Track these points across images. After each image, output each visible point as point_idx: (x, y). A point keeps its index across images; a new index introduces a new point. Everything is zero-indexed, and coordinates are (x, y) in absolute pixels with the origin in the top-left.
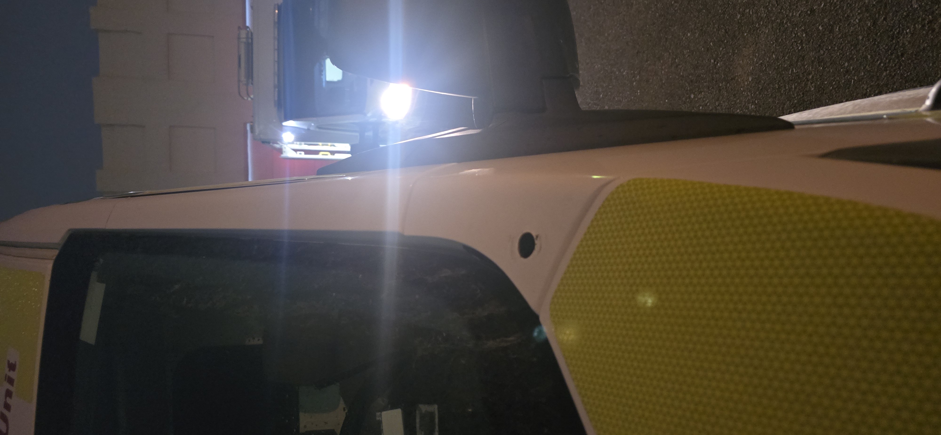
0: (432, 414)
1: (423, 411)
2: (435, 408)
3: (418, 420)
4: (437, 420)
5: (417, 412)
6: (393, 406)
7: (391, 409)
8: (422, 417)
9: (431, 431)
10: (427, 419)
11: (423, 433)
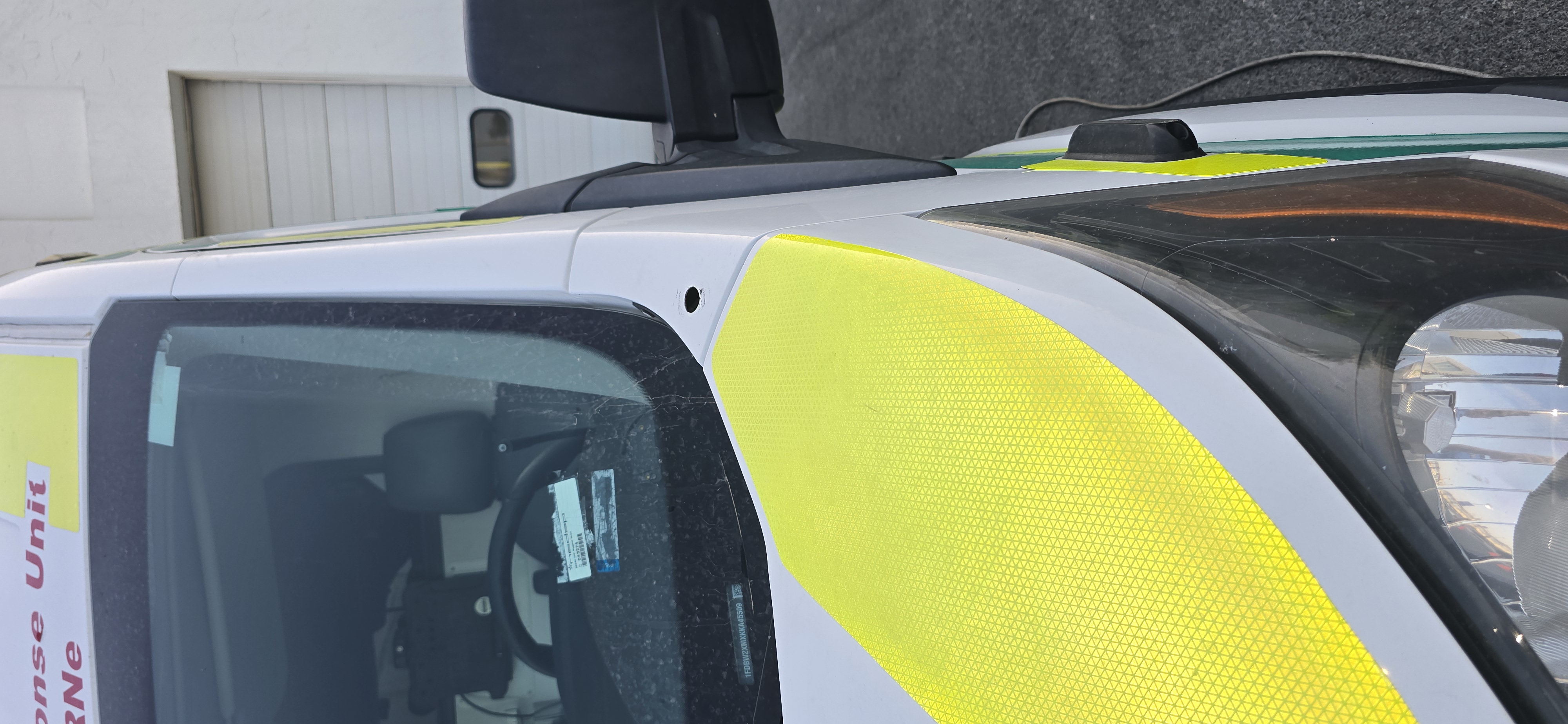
0: (608, 480)
1: (599, 478)
2: (610, 473)
3: (593, 488)
4: (613, 485)
5: (592, 479)
6: (568, 476)
7: (564, 479)
8: (597, 484)
9: (609, 494)
10: (603, 485)
11: (599, 499)
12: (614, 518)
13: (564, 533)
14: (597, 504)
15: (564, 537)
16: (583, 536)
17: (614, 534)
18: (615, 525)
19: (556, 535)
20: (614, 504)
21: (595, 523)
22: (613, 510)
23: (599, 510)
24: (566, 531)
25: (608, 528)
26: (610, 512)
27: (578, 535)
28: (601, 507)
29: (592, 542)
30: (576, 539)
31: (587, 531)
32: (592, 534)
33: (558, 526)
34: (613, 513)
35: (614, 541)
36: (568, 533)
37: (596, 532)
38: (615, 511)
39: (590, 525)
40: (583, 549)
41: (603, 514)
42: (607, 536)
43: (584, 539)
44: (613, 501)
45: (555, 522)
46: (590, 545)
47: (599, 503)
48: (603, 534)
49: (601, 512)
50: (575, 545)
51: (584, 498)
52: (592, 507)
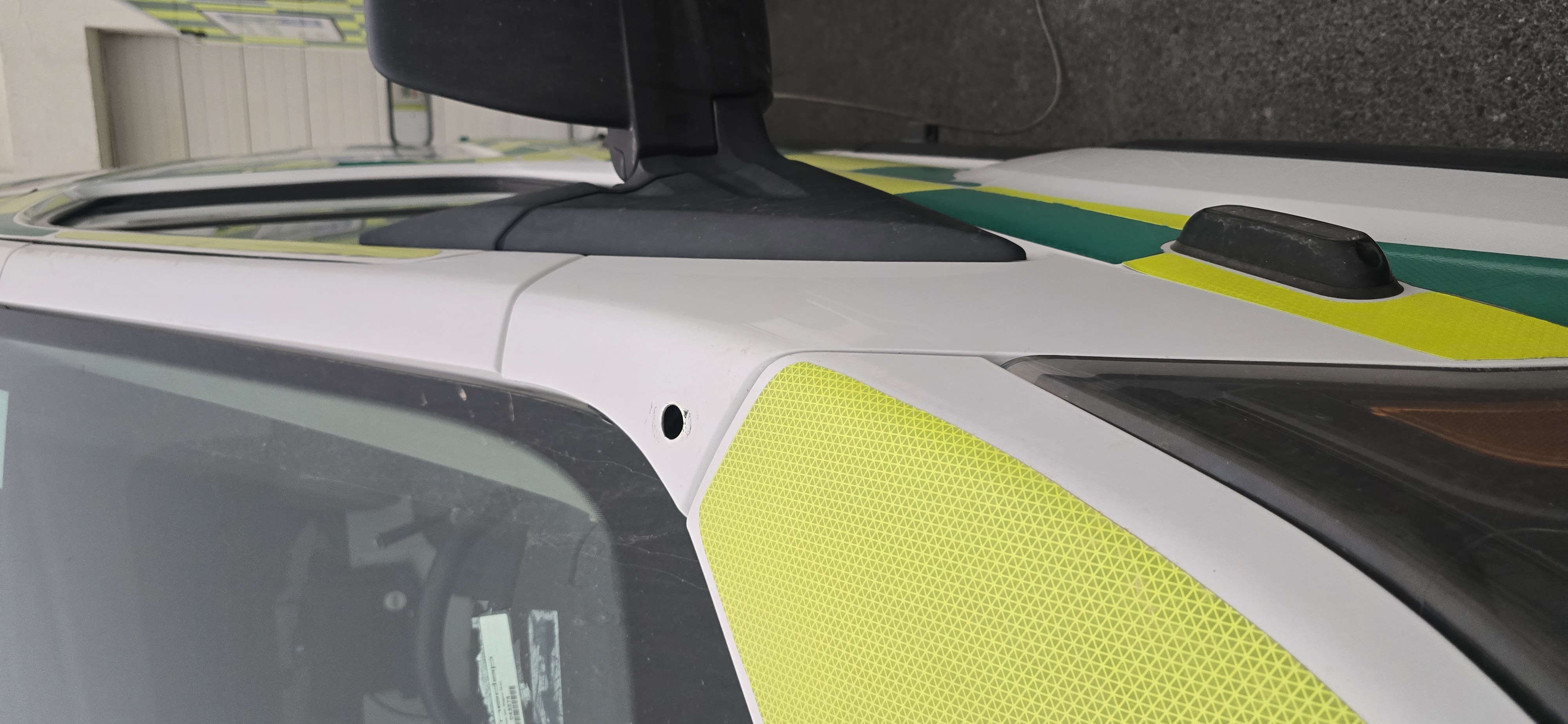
0: (550, 624)
1: (538, 619)
2: (553, 616)
3: (531, 631)
4: (557, 631)
5: (530, 619)
6: (497, 610)
7: (492, 614)
8: (536, 626)
9: (550, 645)
10: (542, 629)
11: (538, 647)
12: (557, 674)
13: (491, 682)
14: (535, 653)
15: (492, 688)
16: (517, 689)
17: (557, 694)
18: (558, 684)
19: (481, 684)
20: (558, 656)
21: (533, 676)
22: (556, 665)
23: (537, 661)
24: (495, 680)
25: (549, 685)
26: (552, 665)
27: (512, 688)
28: (540, 657)
29: (528, 699)
30: (507, 693)
31: (522, 685)
32: (527, 689)
33: (484, 672)
34: (555, 667)
35: (556, 704)
36: (498, 682)
37: (534, 687)
38: (558, 665)
39: (525, 676)
40: (515, 707)
41: (543, 667)
42: (548, 695)
43: (517, 694)
44: (556, 651)
45: (481, 666)
46: (526, 704)
47: (538, 653)
48: (543, 693)
49: (540, 663)
50: (506, 701)
51: (518, 642)
52: (529, 655)
